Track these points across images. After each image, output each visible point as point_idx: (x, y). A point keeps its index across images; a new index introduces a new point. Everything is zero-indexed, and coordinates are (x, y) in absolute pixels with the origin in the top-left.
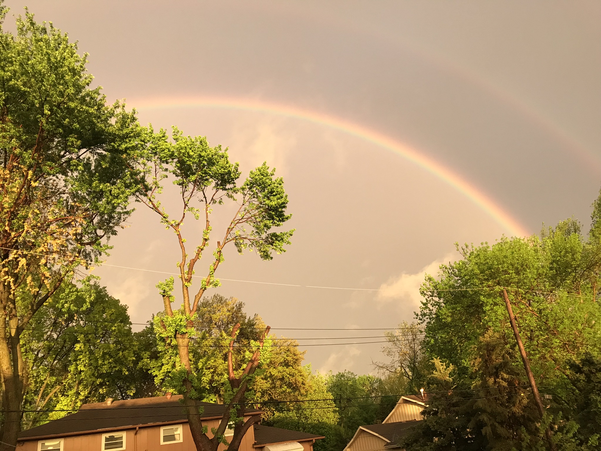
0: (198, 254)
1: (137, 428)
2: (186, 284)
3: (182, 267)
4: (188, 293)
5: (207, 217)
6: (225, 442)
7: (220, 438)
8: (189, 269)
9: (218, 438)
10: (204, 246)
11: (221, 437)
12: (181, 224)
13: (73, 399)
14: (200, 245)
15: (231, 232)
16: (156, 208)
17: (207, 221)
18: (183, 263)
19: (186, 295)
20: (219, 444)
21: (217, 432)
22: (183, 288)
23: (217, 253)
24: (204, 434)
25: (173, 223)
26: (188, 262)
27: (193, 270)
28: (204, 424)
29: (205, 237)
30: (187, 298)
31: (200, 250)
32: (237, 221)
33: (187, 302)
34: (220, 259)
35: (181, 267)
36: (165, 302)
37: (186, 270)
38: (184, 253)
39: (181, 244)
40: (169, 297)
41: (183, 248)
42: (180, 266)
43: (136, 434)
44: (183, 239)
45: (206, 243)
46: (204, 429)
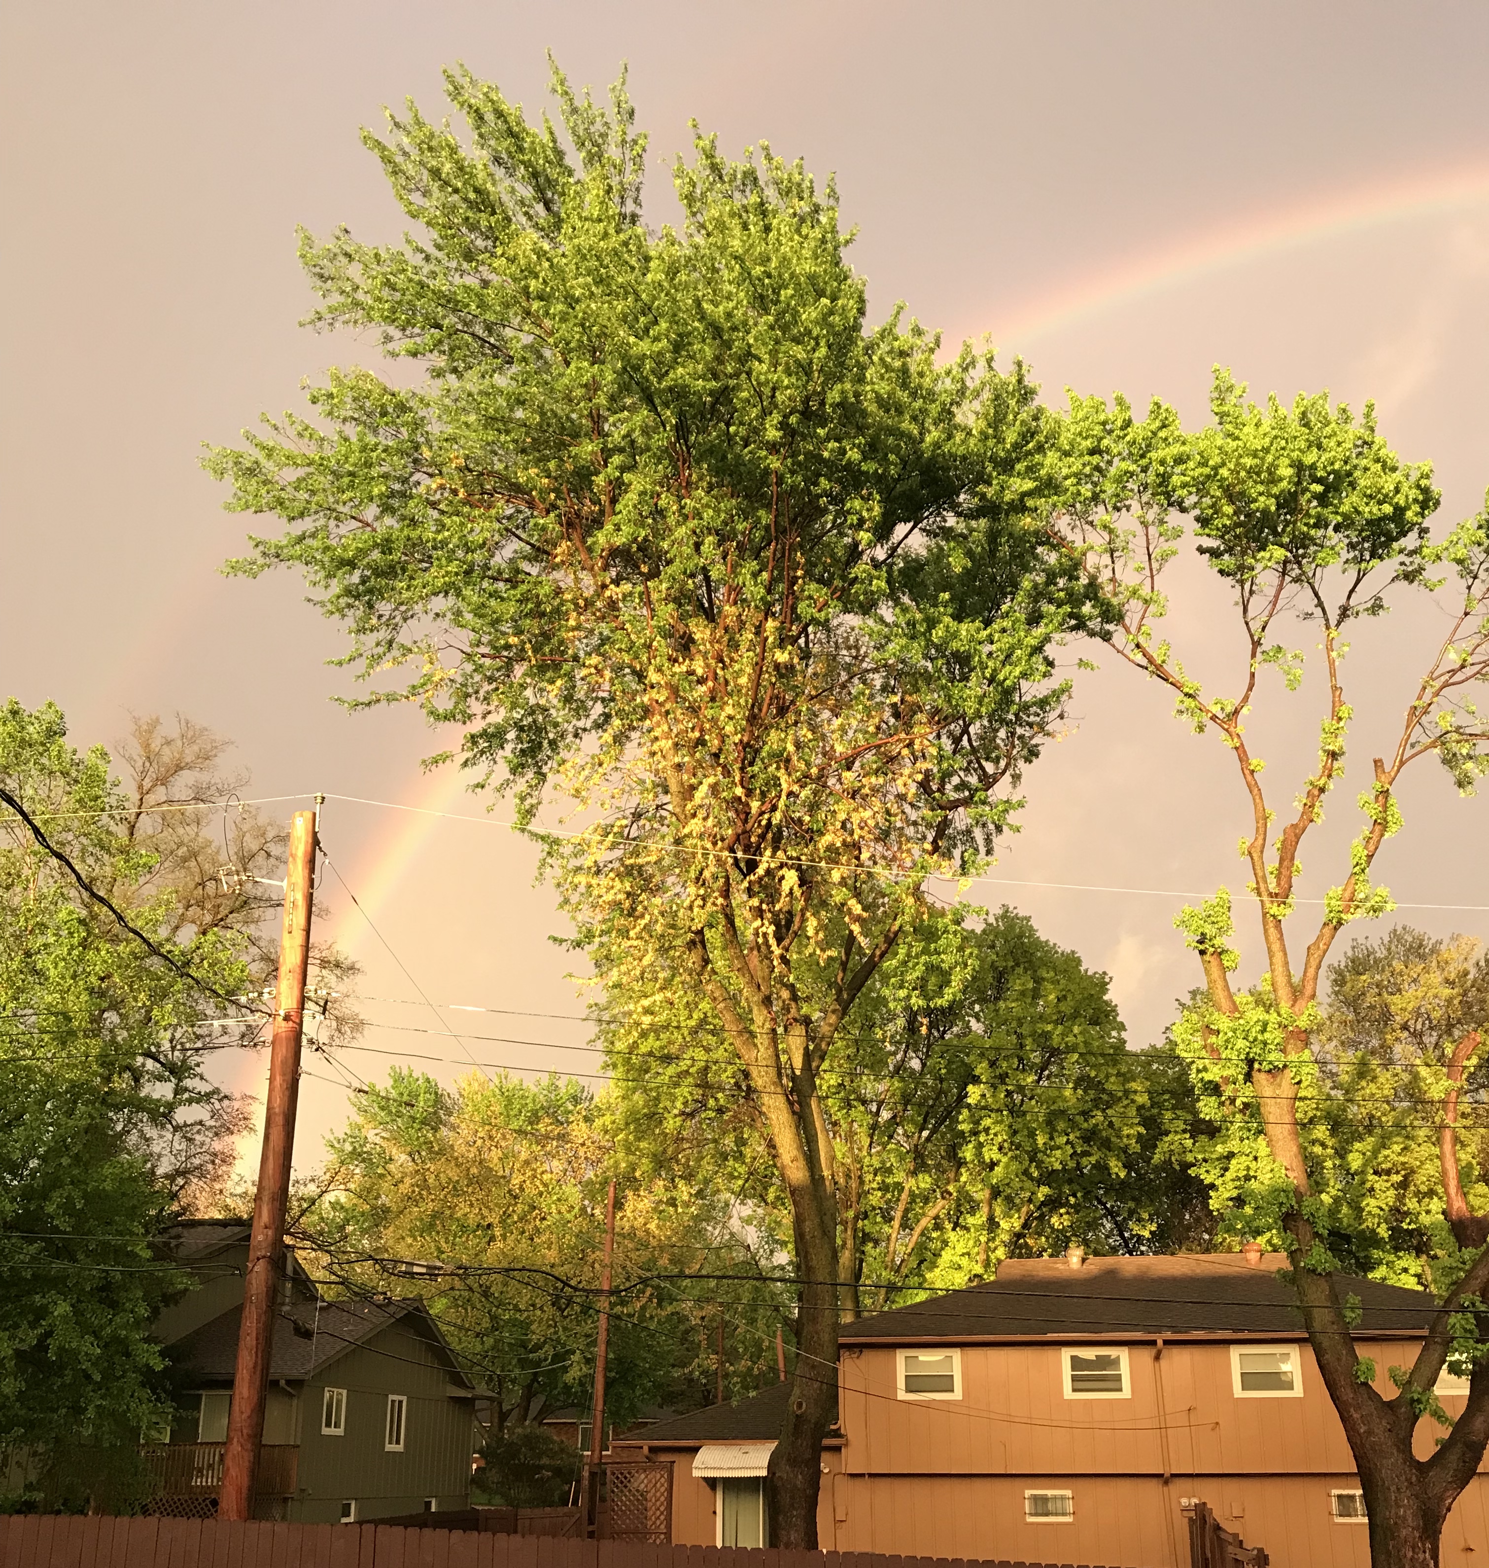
0: (1309, 807)
1: (1160, 1342)
2: (1274, 910)
3: (1255, 856)
4: (1281, 939)
5: (1333, 675)
6: (1438, 1415)
7: (1419, 1401)
8: (1282, 860)
9: (1413, 1401)
10: (1330, 776)
11: (1424, 1399)
12: (1244, 711)
13: (983, 1239)
14: (1314, 775)
15: (1425, 720)
16: (1158, 667)
17: (1335, 688)
18: (1260, 841)
19: (1276, 947)
20: (1416, 1418)
21: (1409, 1382)
22: (1265, 924)
23: (1377, 797)
24: (1365, 1384)
25: (1216, 710)
26: (1275, 838)
27: (1297, 862)
28: (1363, 1352)
29: (1331, 747)
30: (1278, 957)
31: (1316, 792)
32: (1443, 679)
33: (1279, 969)
34: (1385, 819)
35: (1254, 854)
36: (1207, 972)
37: (1271, 863)
38: (1260, 807)
39: (1249, 778)
40: (1220, 953)
41: (1256, 791)
42: (1250, 853)
43: (1157, 1358)
44: (1254, 762)
45: (1336, 765)
46: (1363, 1368)
